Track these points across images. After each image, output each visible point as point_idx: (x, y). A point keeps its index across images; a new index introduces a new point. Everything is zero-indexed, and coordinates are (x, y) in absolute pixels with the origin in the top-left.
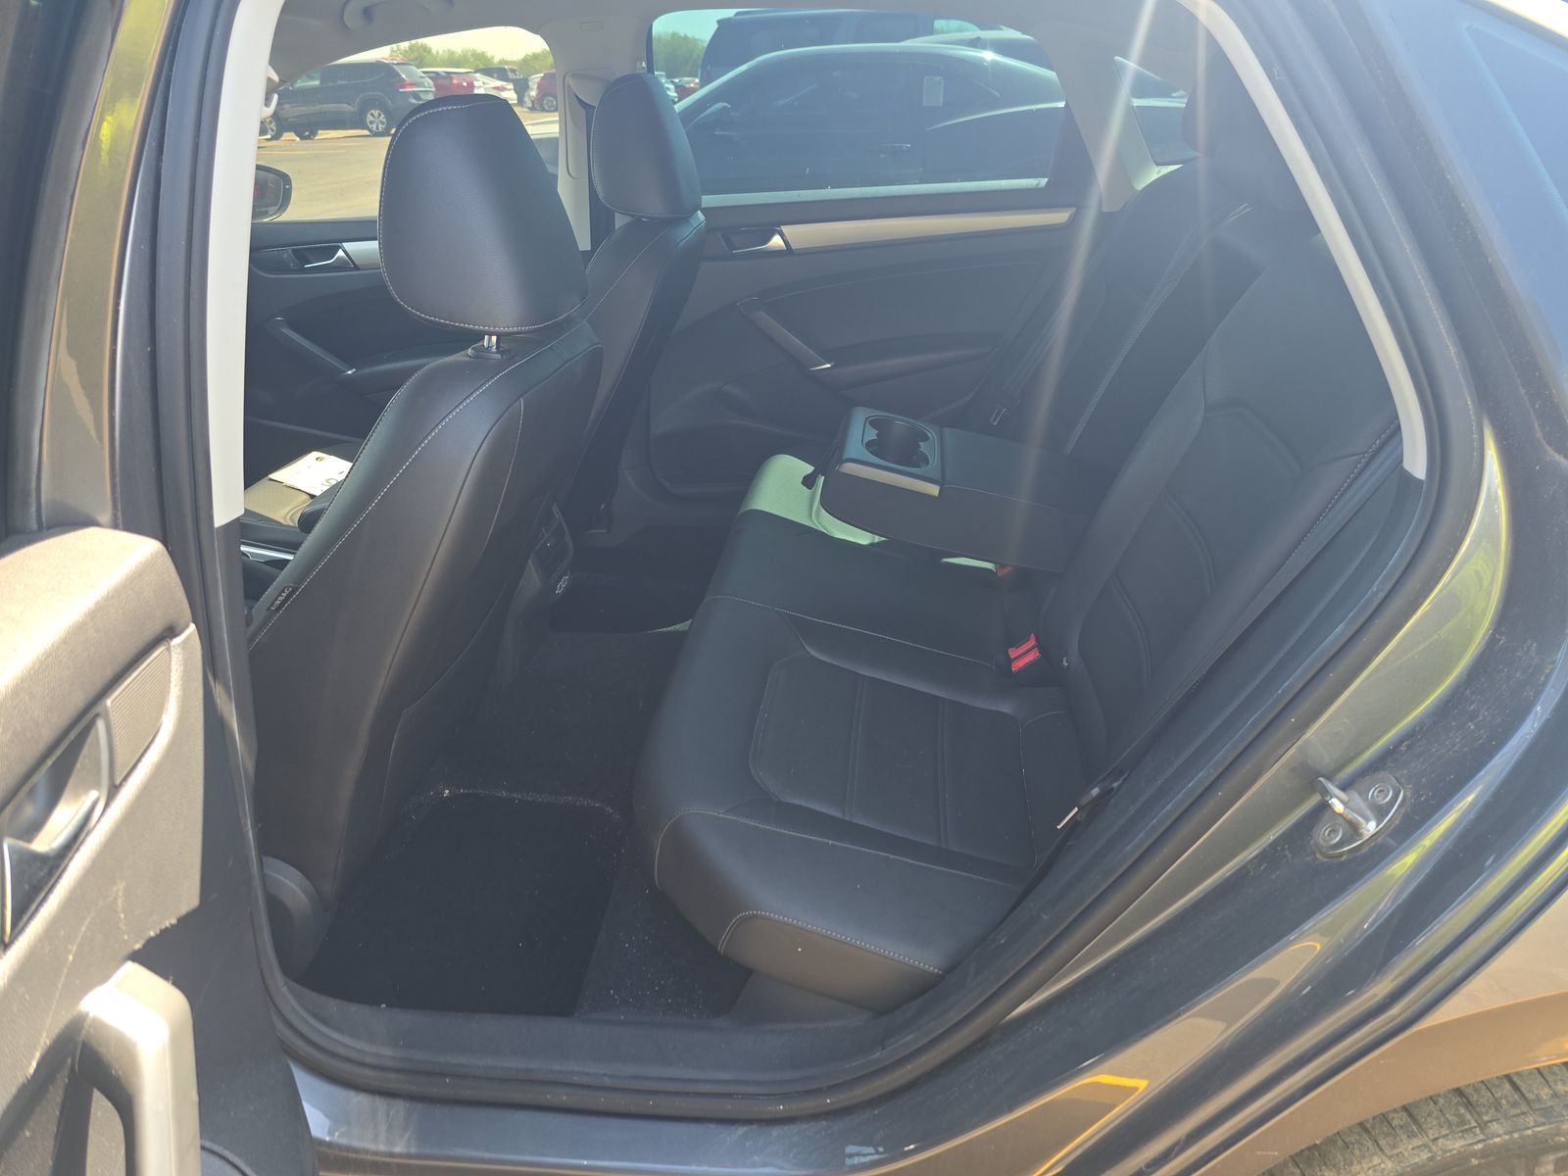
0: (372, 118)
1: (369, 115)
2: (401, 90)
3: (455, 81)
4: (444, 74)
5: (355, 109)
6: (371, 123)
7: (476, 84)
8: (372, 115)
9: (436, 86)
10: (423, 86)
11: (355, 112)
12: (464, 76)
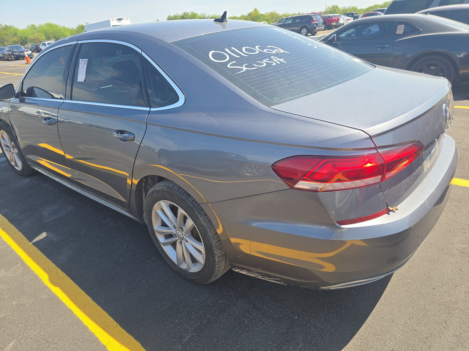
0: (303, 31)
1: (302, 30)
2: (312, 23)
3: (333, 19)
4: (331, 16)
5: (299, 29)
6: (303, 32)
7: (340, 18)
8: (303, 30)
9: (323, 21)
10: (319, 21)
11: (299, 30)
12: (336, 17)
